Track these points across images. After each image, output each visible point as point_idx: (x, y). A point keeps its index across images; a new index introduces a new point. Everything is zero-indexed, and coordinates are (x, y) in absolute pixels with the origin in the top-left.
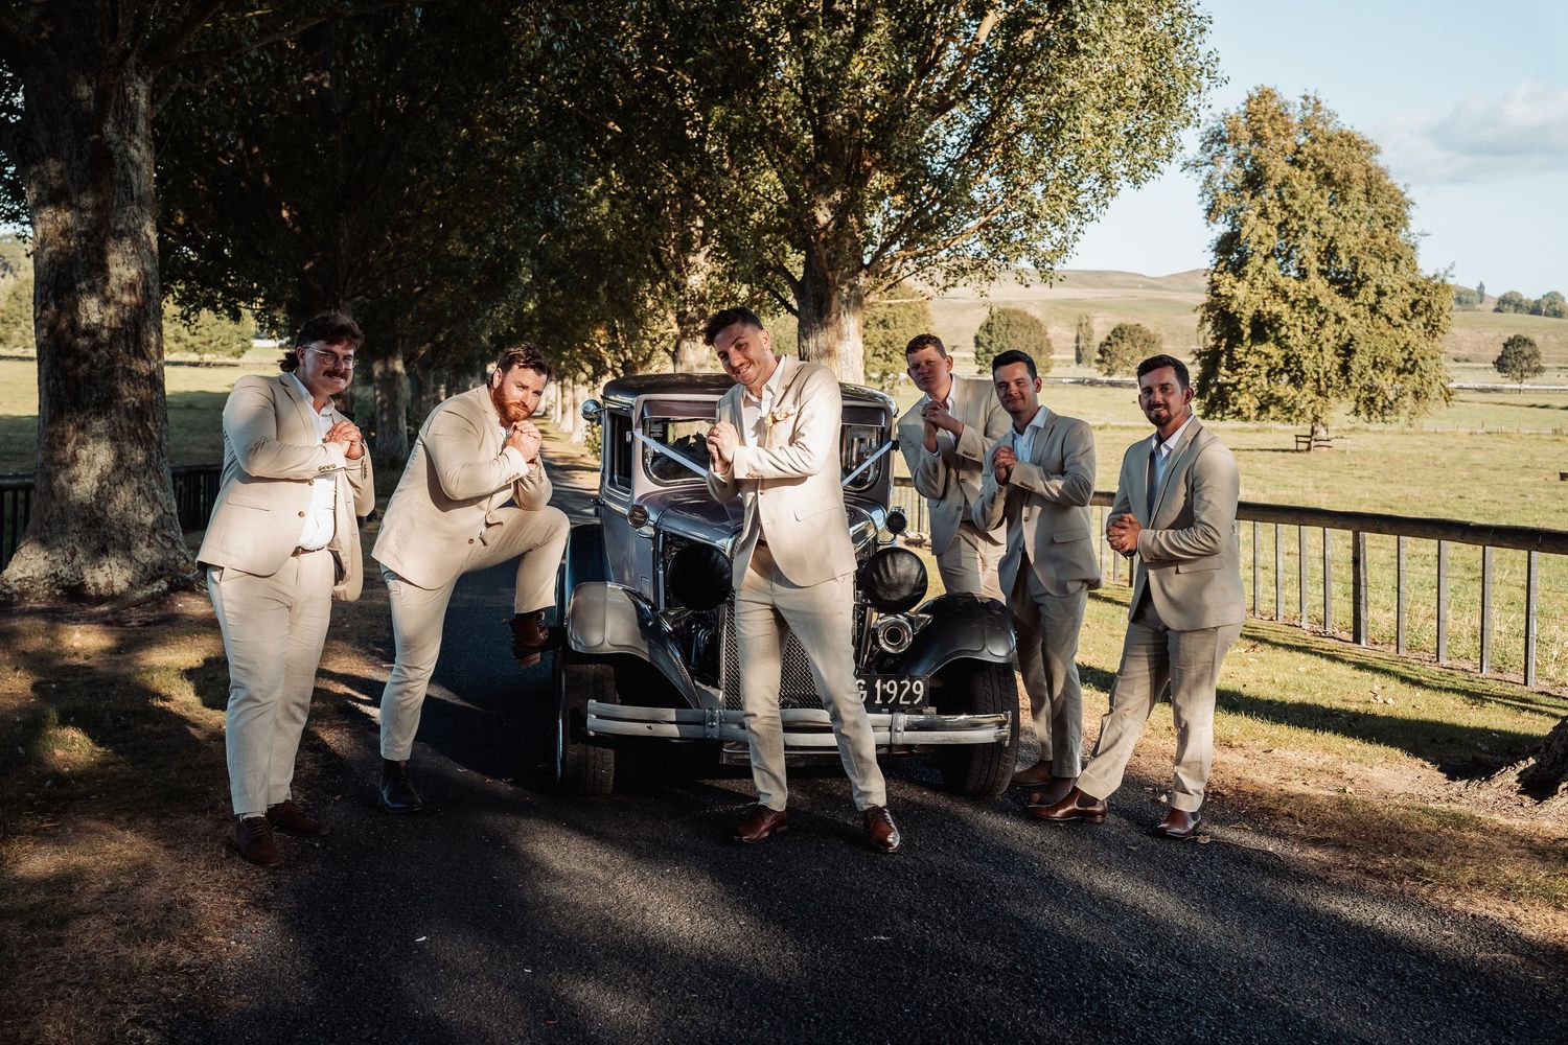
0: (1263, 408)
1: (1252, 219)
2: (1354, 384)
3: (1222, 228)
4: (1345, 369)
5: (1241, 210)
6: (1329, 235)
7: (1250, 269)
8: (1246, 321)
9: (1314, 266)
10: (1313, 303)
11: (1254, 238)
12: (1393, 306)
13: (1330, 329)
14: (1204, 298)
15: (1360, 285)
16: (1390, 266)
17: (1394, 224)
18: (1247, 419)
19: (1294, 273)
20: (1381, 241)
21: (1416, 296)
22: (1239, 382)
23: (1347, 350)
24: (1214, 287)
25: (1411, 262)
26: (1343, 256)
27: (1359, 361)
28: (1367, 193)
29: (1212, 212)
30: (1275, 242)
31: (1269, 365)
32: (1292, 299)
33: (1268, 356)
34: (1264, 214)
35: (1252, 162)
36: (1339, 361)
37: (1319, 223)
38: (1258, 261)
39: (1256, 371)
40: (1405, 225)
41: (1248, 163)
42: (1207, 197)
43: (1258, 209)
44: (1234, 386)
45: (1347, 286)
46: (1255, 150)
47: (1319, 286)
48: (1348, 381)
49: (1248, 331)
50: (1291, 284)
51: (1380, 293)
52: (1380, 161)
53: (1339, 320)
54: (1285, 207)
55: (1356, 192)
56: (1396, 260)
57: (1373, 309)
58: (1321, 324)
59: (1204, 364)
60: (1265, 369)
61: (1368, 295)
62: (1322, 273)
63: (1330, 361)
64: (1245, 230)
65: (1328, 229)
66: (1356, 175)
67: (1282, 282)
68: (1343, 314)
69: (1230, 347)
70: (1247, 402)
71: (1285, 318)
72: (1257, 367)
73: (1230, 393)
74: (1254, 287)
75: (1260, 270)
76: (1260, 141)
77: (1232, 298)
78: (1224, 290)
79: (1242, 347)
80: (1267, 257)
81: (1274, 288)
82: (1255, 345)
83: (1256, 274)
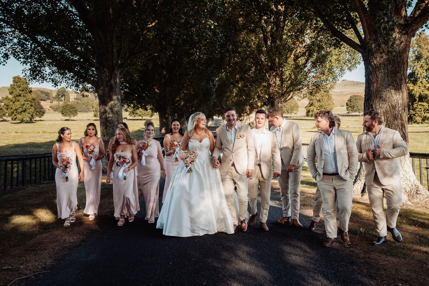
0: (423, 120)
1: (419, 69)
3: (409, 71)
5: (414, 66)
8: (417, 96)
11: (419, 74)
18: (418, 123)
22: (416, 113)
30: (425, 74)
31: (424, 108)
33: (423, 106)
34: (422, 67)
35: (418, 52)
38: (421, 80)
39: (421, 110)
41: (416, 53)
43: (420, 66)
44: (414, 115)
46: (419, 49)
49: (417, 99)
60: (423, 109)
64: (416, 72)
67: (427, 85)
69: (413, 104)
70: (419, 119)
72: (420, 109)
73: (412, 117)
74: (419, 87)
75: (421, 82)
76: (420, 47)
77: (413, 90)
78: (411, 88)
79: (416, 103)
80: (423, 78)
81: (425, 87)
82: (420, 103)
83: (420, 83)
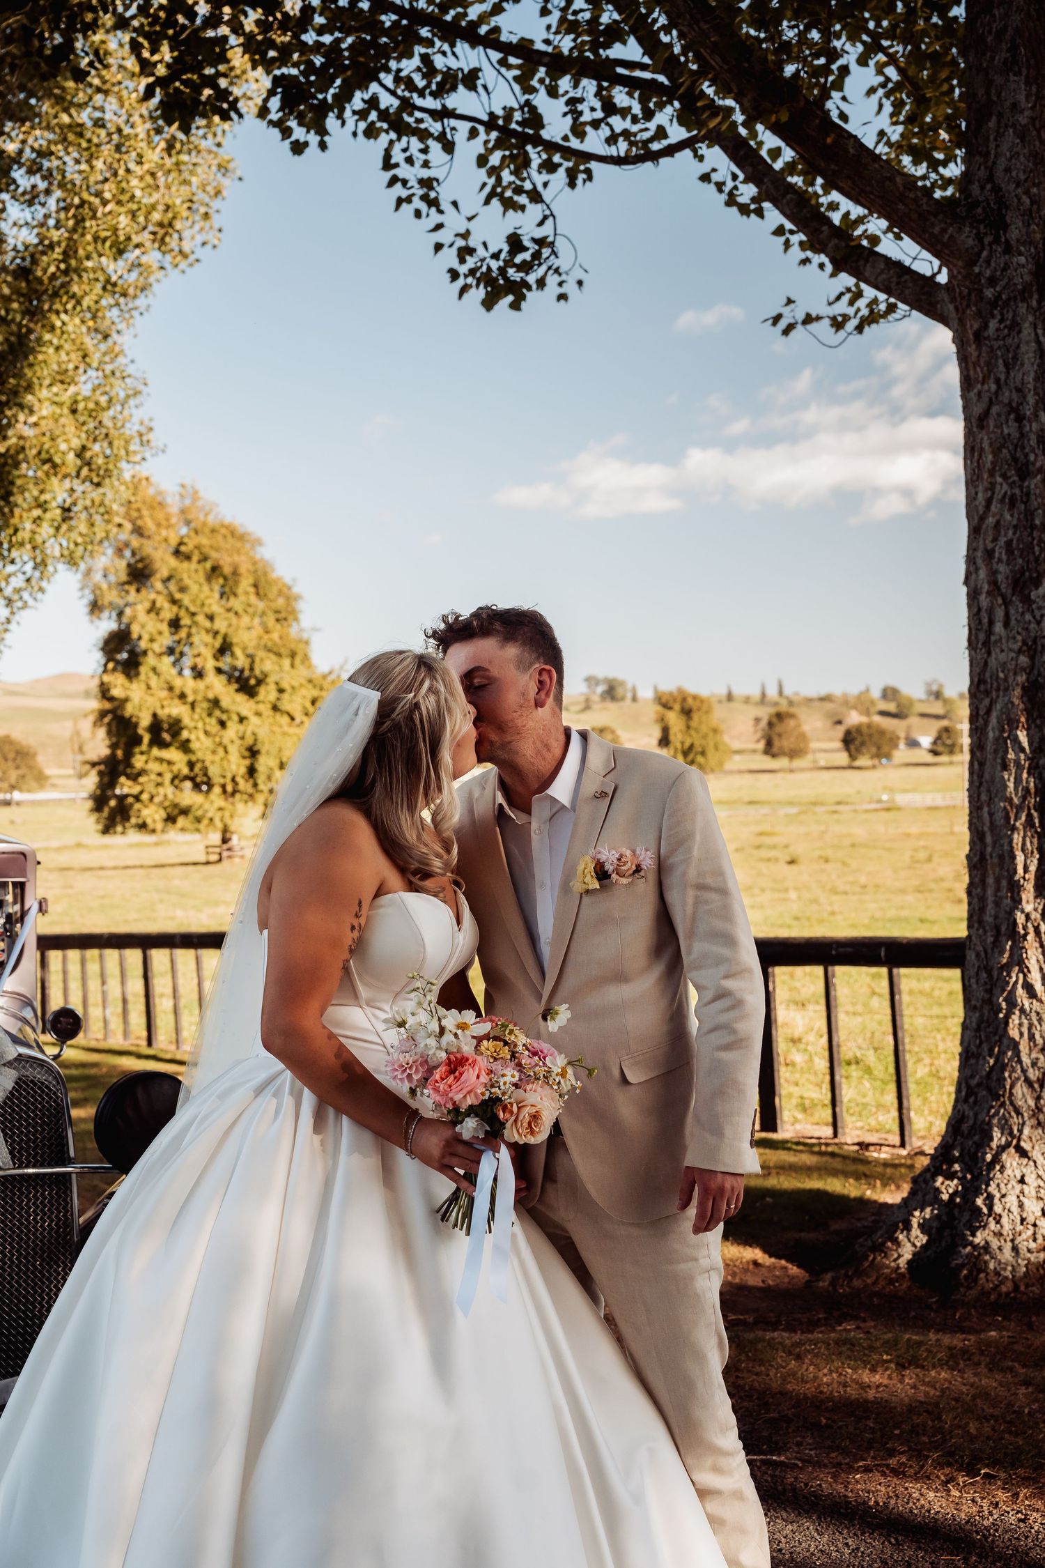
0: (171, 819)
1: (142, 616)
2: (261, 786)
3: (107, 625)
4: (252, 771)
5: (126, 605)
6: (223, 630)
7: (143, 669)
8: (145, 721)
9: (210, 664)
10: (216, 703)
11: (146, 637)
12: (294, 704)
13: (233, 729)
14: (95, 704)
15: (260, 682)
16: (286, 662)
17: (285, 619)
18: (154, 831)
19: (187, 672)
20: (275, 636)
21: (315, 693)
22: (141, 792)
23: (253, 752)
24: (104, 692)
25: (306, 658)
26: (238, 652)
27: (264, 763)
28: (256, 586)
29: (95, 607)
30: (167, 640)
31: (172, 771)
32: (190, 699)
33: (170, 763)
34: (153, 609)
35: (134, 554)
36: (247, 762)
37: (211, 618)
38: (151, 660)
39: (159, 779)
40: (296, 619)
41: (128, 553)
42: (87, 591)
43: (147, 605)
44: (137, 798)
45: (247, 685)
46: (135, 542)
47: (218, 686)
48: (255, 785)
49: (146, 738)
50: (187, 683)
51: (281, 691)
52: (265, 553)
53: (242, 719)
54: (174, 602)
55: (245, 584)
56: (293, 655)
57: (275, 708)
58: (222, 724)
59: (100, 774)
60: (168, 777)
61: (267, 693)
62: (219, 671)
63: (237, 765)
64: (135, 627)
65: (220, 625)
66: (243, 569)
67: (178, 683)
68: (244, 713)
69: (129, 755)
70: (152, 814)
71: (186, 721)
72: (160, 774)
73: (131, 805)
74: (149, 687)
75: (154, 669)
76: (138, 531)
77: (126, 700)
78: (116, 692)
79: (142, 753)
80: (160, 655)
81: (171, 689)
82: (155, 752)
83: (151, 674)
